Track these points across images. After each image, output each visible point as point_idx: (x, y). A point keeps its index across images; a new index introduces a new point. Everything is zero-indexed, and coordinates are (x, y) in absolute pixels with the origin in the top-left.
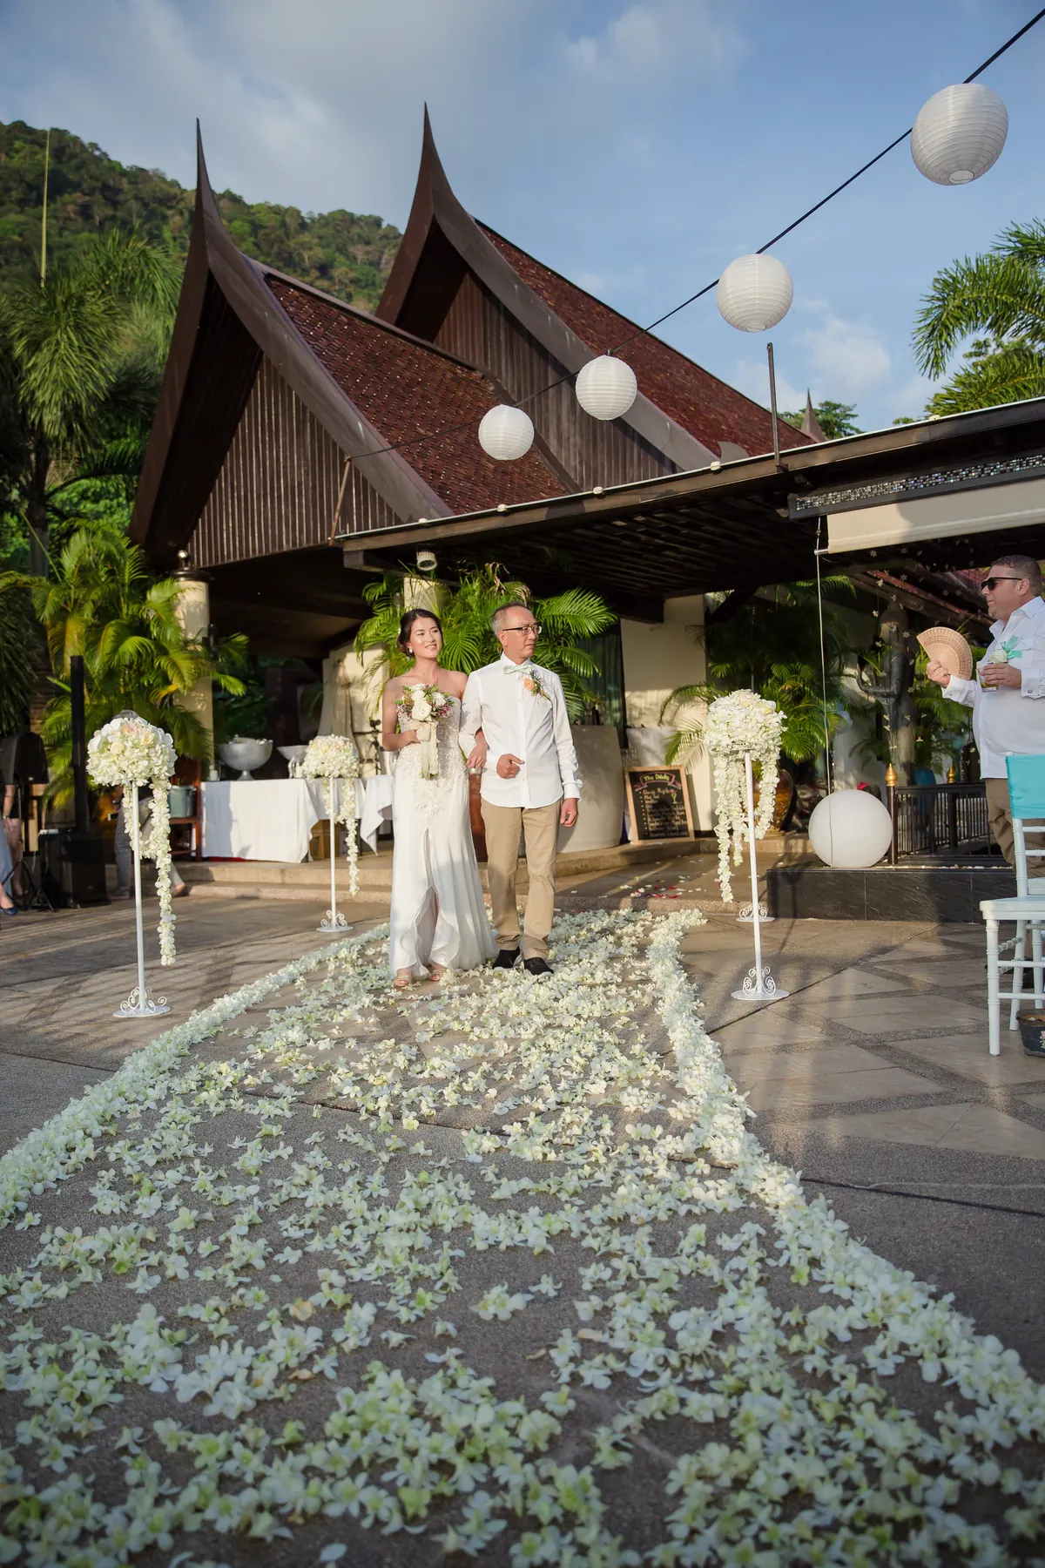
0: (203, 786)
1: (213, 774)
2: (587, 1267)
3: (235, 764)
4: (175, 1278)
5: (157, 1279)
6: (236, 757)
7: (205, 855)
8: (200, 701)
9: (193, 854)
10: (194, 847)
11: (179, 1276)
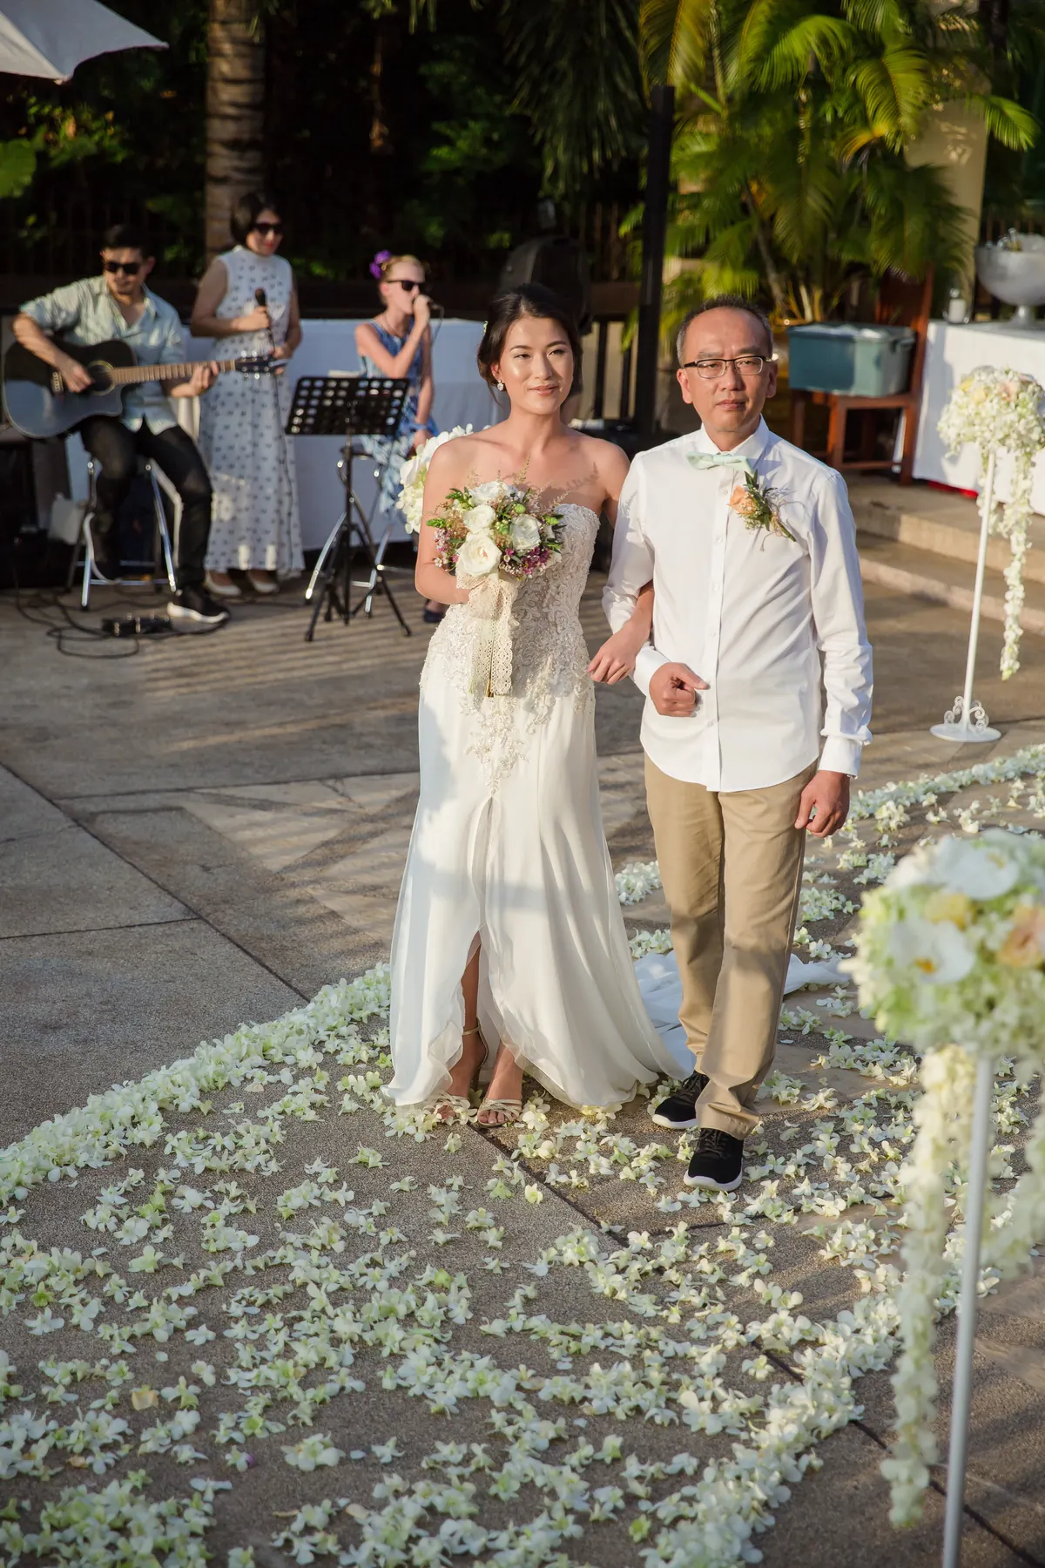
0: (932, 330)
1: (957, 308)
2: (446, 1442)
3: (1003, 290)
4: (77, 1327)
5: (60, 1323)
6: (1003, 277)
7: (918, 473)
8: (956, 143)
9: (897, 469)
10: (899, 455)
11: (83, 1326)
